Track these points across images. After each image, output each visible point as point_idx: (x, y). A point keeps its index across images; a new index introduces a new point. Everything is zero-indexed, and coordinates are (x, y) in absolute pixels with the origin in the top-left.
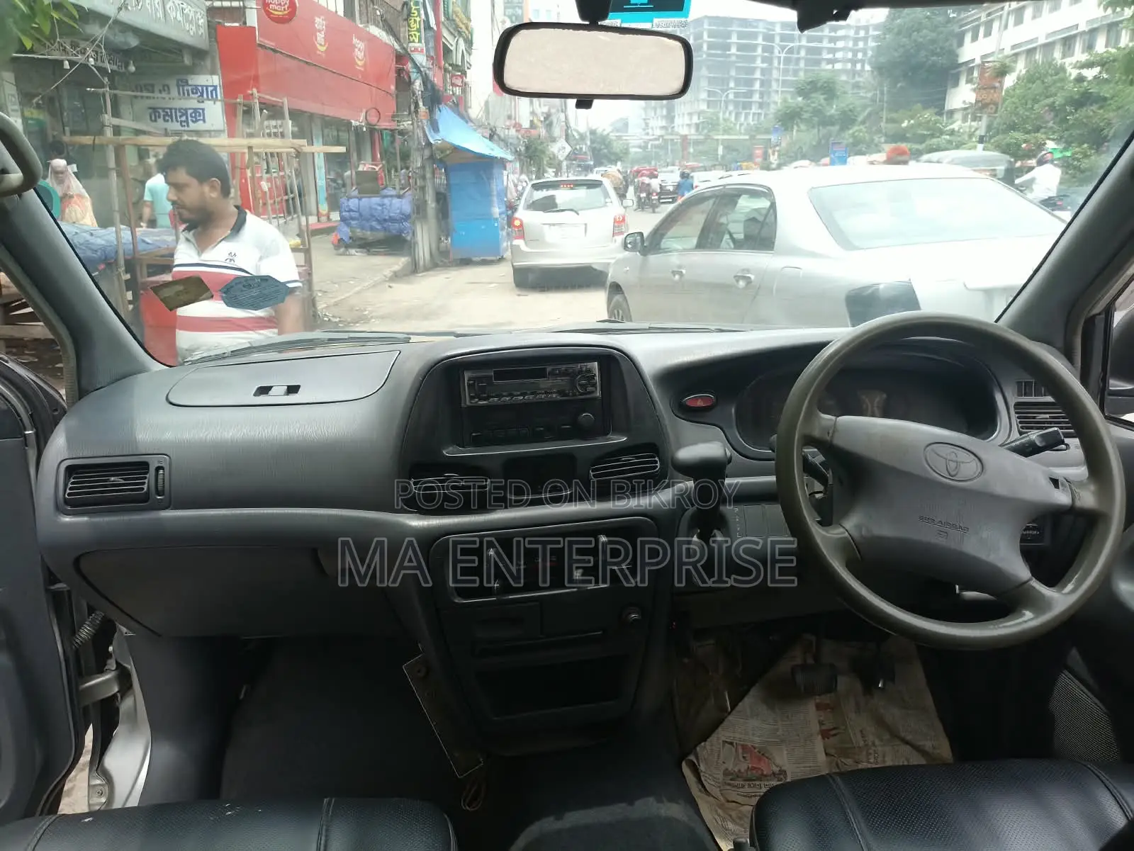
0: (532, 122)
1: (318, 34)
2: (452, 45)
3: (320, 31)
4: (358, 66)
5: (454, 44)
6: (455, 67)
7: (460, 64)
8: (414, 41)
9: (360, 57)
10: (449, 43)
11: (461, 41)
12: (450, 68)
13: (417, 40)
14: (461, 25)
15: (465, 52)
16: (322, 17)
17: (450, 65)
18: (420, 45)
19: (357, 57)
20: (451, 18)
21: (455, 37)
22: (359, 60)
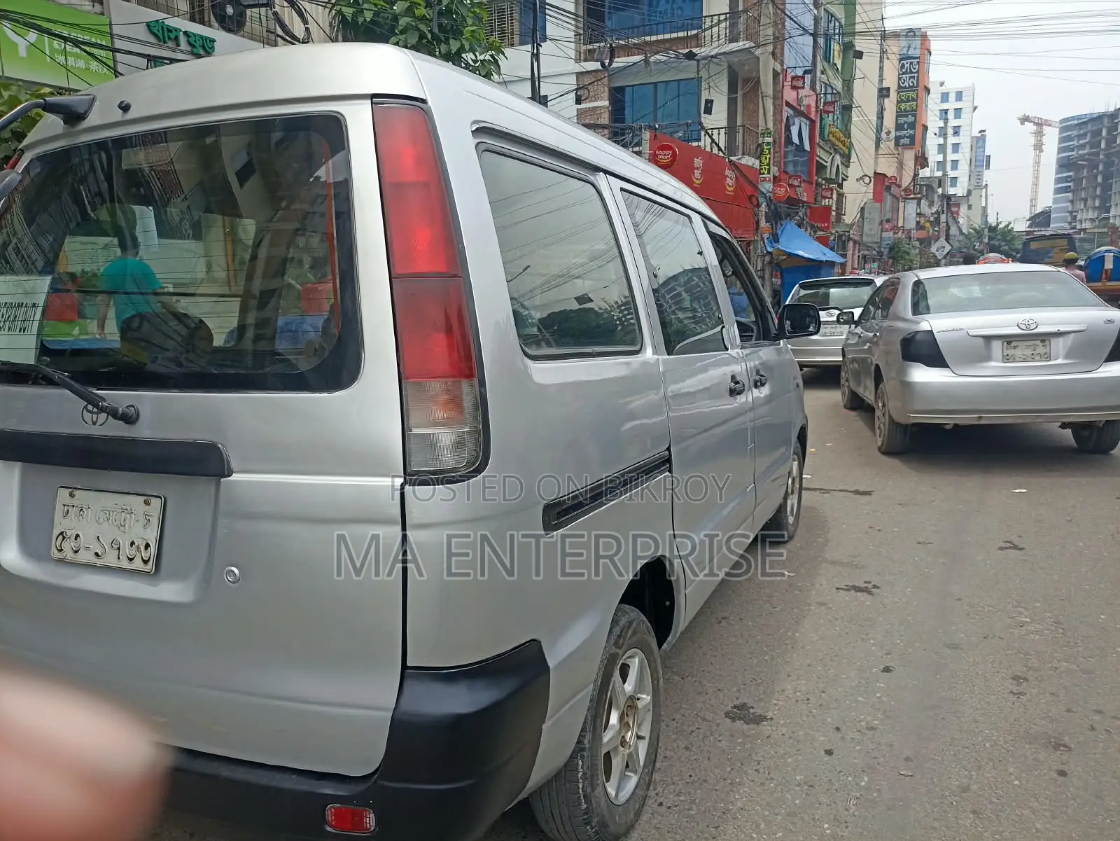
0: (918, 223)
1: (696, 171)
2: (827, 162)
3: (697, 169)
4: (728, 190)
5: (829, 160)
6: (829, 181)
7: (834, 177)
8: (764, 174)
9: (730, 184)
10: (824, 160)
11: (838, 158)
12: (824, 182)
13: (766, 172)
14: (837, 143)
15: (840, 165)
16: (700, 158)
17: (823, 179)
18: (769, 175)
19: (728, 184)
20: (826, 138)
21: (831, 154)
22: (730, 186)
